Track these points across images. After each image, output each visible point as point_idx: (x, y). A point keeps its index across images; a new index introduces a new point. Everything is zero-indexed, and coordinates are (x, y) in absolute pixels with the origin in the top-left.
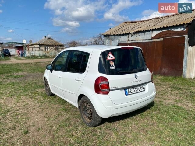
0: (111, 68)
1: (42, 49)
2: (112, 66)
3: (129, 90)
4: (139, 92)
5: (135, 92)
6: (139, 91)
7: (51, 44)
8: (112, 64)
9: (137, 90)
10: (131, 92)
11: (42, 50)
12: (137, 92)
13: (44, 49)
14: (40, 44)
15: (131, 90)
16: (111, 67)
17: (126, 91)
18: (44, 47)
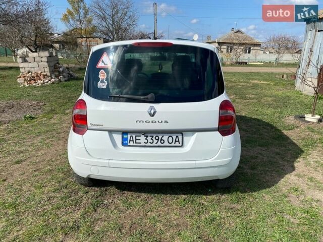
0: (101, 85)
1: (222, 50)
2: (102, 81)
3: (134, 136)
4: (159, 146)
5: (149, 144)
6: (159, 144)
7: (237, 42)
8: (103, 78)
9: (155, 141)
10: (137, 141)
11: (222, 52)
12: (154, 144)
13: (225, 51)
14: (221, 41)
15: (138, 138)
16: (99, 82)
17: (125, 137)
18: (225, 47)
